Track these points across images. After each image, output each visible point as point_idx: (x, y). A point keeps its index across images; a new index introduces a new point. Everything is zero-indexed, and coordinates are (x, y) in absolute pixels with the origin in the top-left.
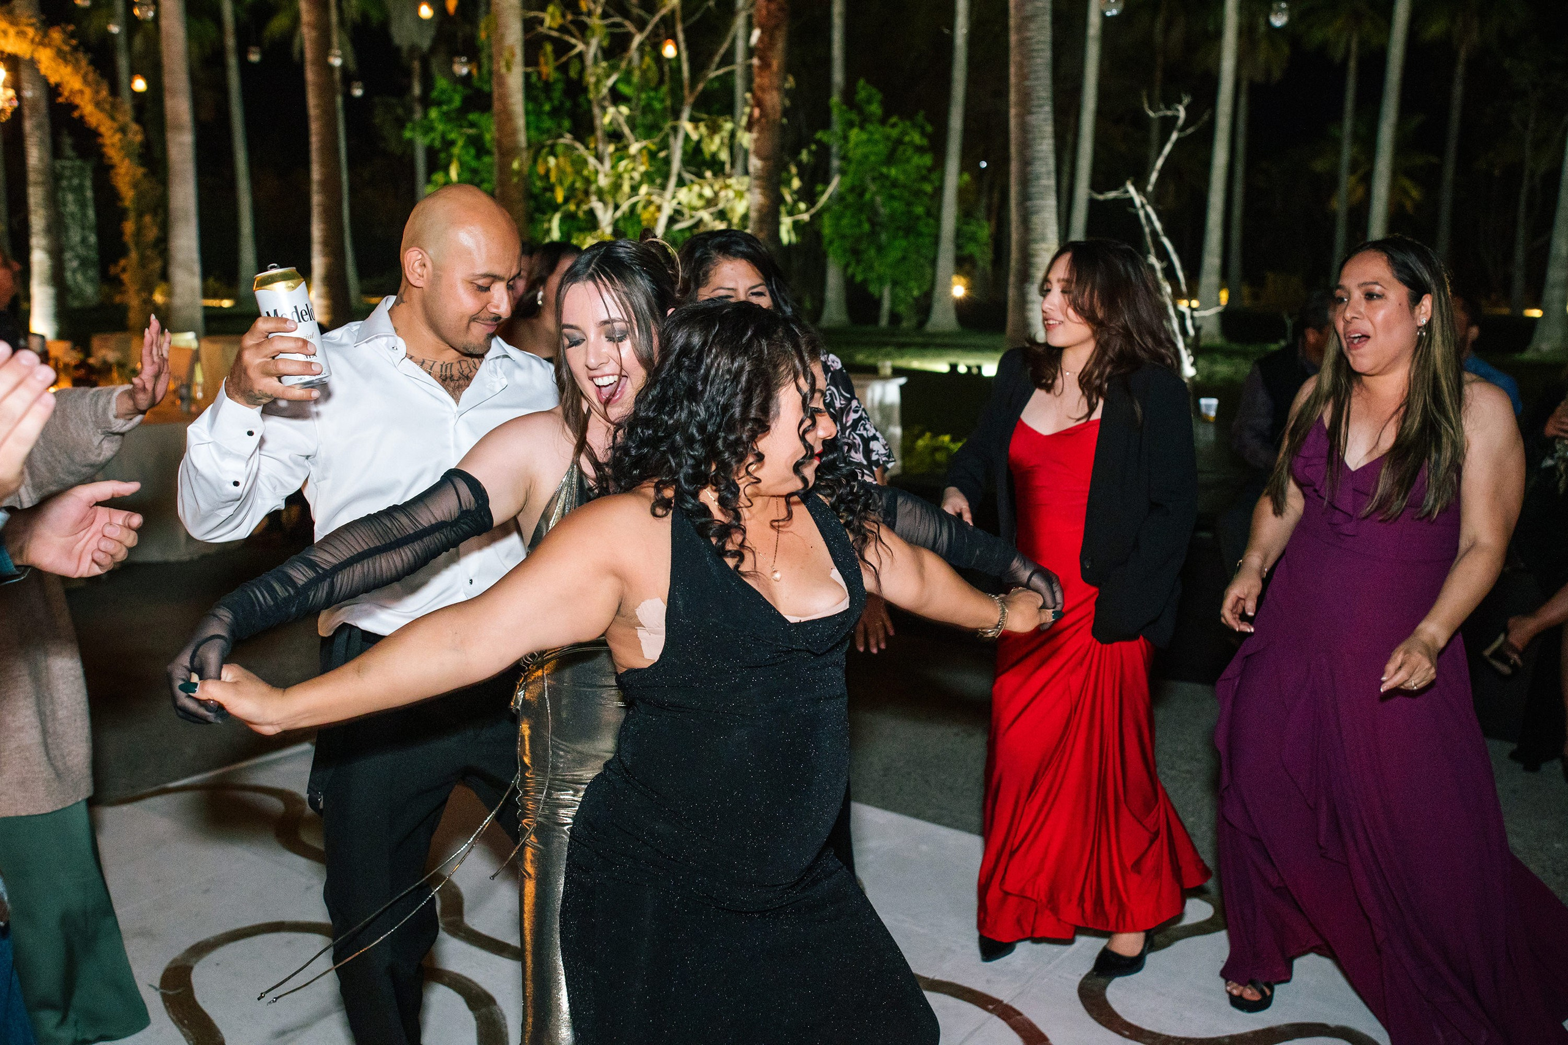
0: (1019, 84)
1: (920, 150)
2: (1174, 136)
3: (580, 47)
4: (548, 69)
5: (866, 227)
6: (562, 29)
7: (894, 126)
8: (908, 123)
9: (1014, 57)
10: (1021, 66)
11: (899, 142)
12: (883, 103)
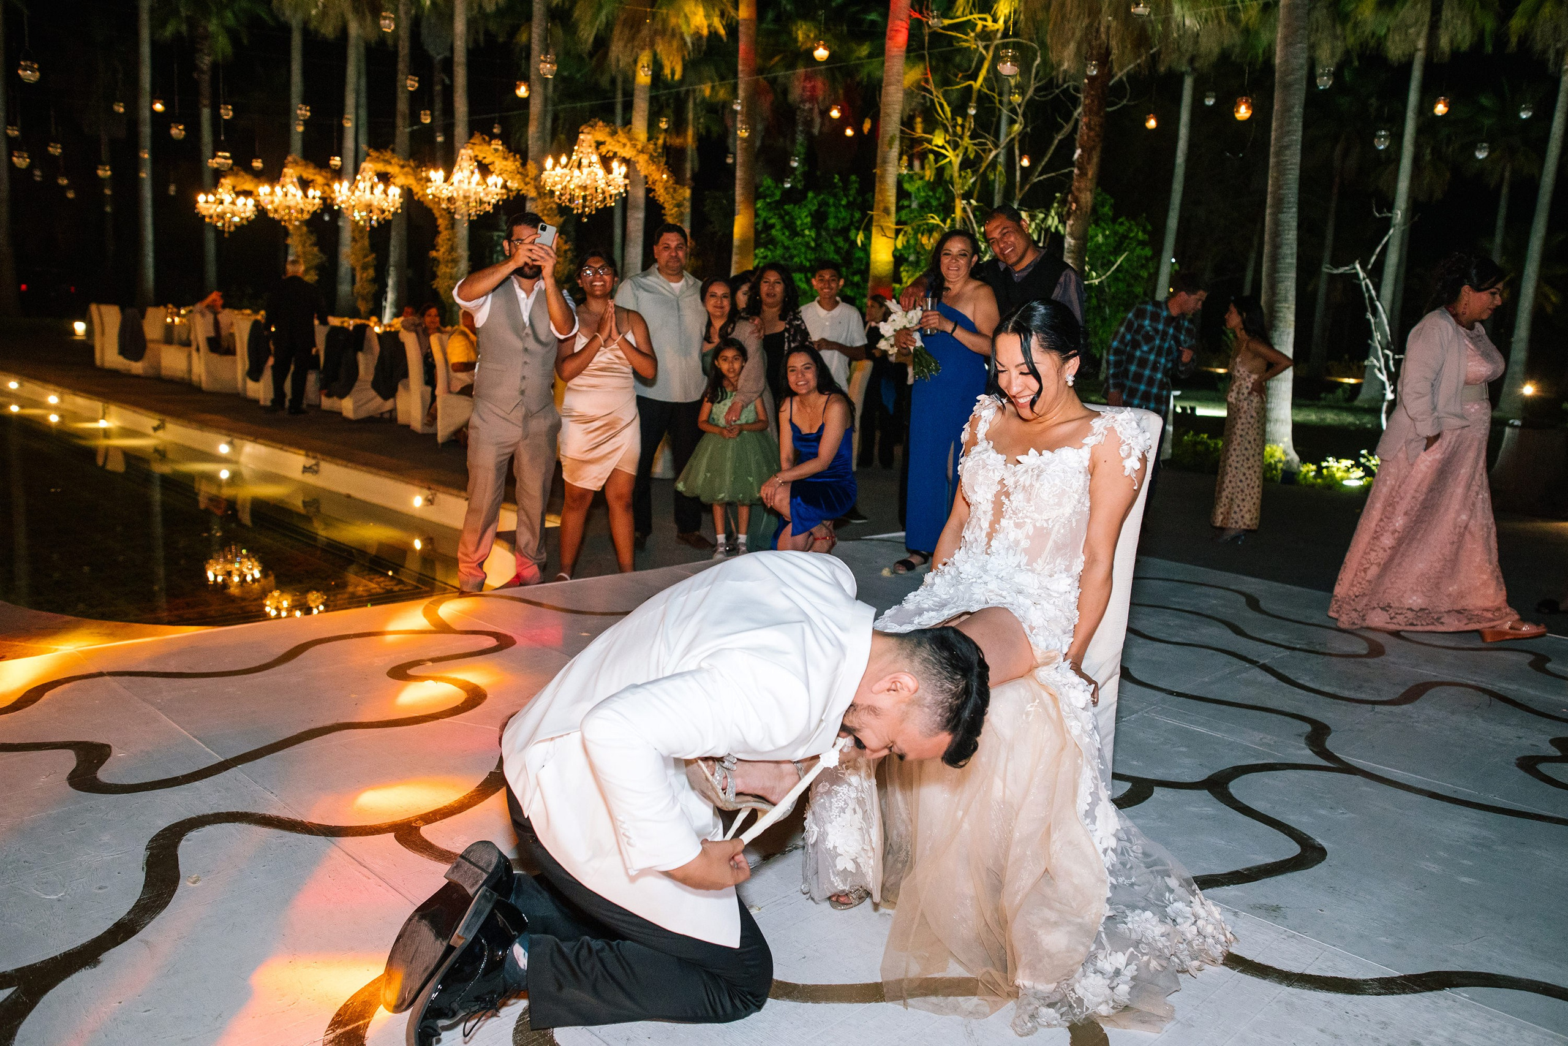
1: (1142, 244)
3: (951, 157)
5: (1094, 301)
6: (942, 146)
7: (1122, 224)
8: (1133, 222)
9: (1272, 174)
10: (1277, 179)
11: (1125, 237)
12: (1114, 207)
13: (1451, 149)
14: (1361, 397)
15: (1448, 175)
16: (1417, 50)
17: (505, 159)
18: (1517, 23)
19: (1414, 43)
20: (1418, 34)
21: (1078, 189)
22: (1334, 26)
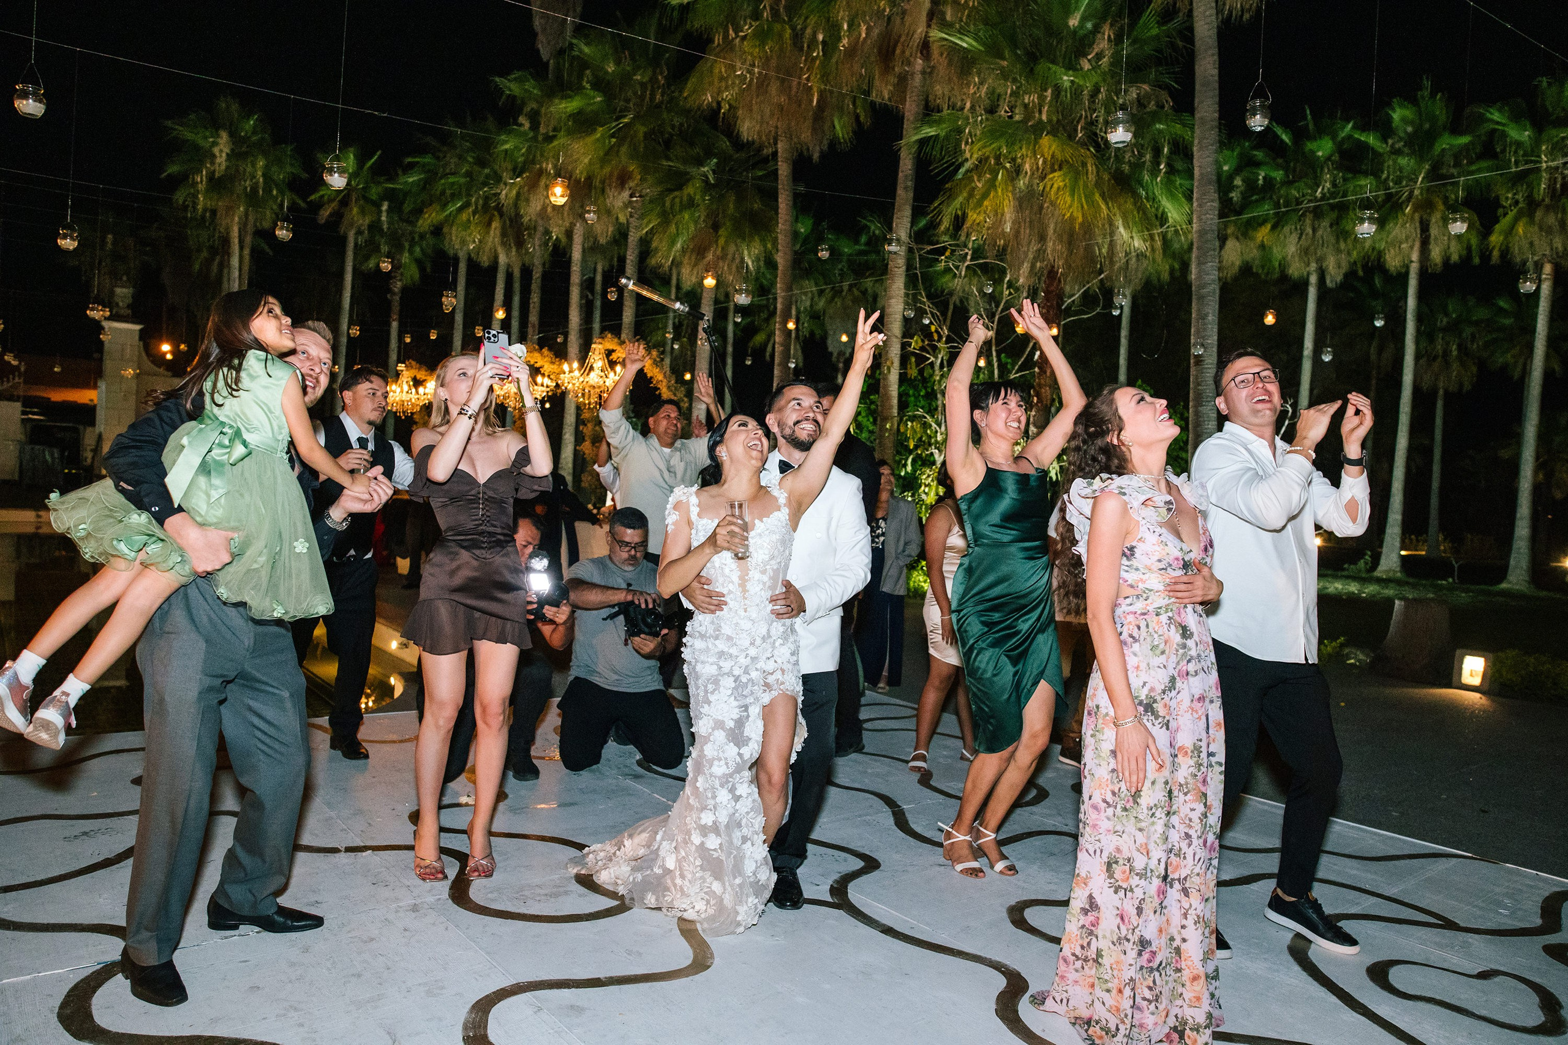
0: (1195, 388)
2: (1287, 422)
3: (932, 359)
4: (913, 372)
6: (922, 349)
13: (1475, 346)
14: (1380, 568)
15: (1474, 369)
16: (1412, 262)
17: (552, 363)
18: (1496, 239)
19: (1409, 256)
20: (1412, 247)
21: (1040, 385)
22: (1338, 242)
